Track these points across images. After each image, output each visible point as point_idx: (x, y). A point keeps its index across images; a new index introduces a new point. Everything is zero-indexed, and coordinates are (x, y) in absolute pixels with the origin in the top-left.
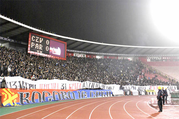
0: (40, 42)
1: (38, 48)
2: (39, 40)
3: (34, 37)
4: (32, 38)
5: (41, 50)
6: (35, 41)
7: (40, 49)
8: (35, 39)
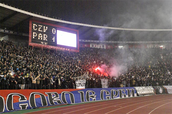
0: (44, 31)
1: (42, 39)
2: (42, 29)
3: (36, 26)
4: (34, 27)
5: (46, 41)
6: (38, 30)
7: (44, 39)
8: (38, 27)
